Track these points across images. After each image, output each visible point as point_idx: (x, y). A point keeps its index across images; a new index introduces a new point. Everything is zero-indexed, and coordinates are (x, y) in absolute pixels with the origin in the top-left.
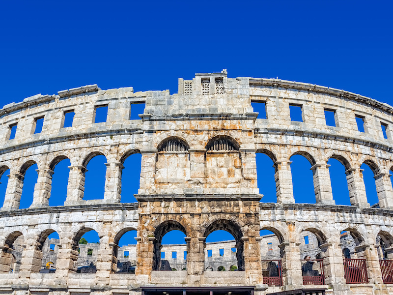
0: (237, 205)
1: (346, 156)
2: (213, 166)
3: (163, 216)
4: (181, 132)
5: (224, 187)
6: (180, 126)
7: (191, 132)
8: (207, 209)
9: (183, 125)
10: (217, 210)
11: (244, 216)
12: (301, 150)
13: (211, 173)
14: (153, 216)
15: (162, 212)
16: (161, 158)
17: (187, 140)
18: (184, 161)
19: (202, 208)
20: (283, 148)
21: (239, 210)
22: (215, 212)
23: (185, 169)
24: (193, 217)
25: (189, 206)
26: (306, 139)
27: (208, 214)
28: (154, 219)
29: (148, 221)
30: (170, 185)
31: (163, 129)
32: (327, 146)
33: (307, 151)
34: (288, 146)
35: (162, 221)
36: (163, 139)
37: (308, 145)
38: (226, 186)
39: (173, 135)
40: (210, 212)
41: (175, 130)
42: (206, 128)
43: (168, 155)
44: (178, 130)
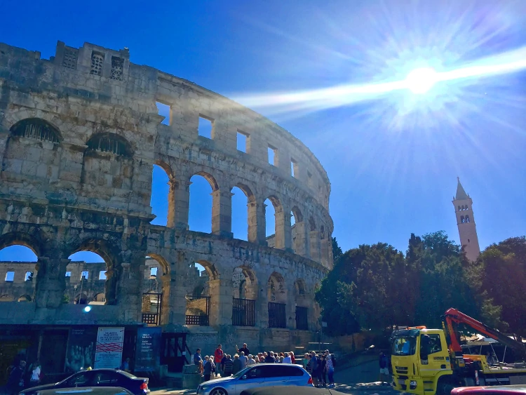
0: (120, 222)
1: (251, 188)
2: (93, 169)
3: (8, 226)
4: (52, 116)
5: (107, 199)
6: (53, 107)
7: (69, 120)
8: (77, 223)
9: (57, 107)
10: (93, 226)
11: (128, 238)
12: (205, 170)
13: (90, 177)
17: (61, 128)
18: (51, 155)
19: (71, 221)
20: (185, 164)
21: (123, 229)
22: (90, 228)
23: (51, 166)
24: (56, 231)
25: (51, 215)
26: (213, 159)
27: (79, 230)
30: (25, 183)
31: (24, 105)
33: (211, 173)
34: (191, 163)
35: (5, 232)
36: (22, 119)
37: (214, 167)
38: (108, 197)
39: (39, 117)
41: (43, 111)
42: (91, 118)
43: (27, 142)
44: (48, 112)
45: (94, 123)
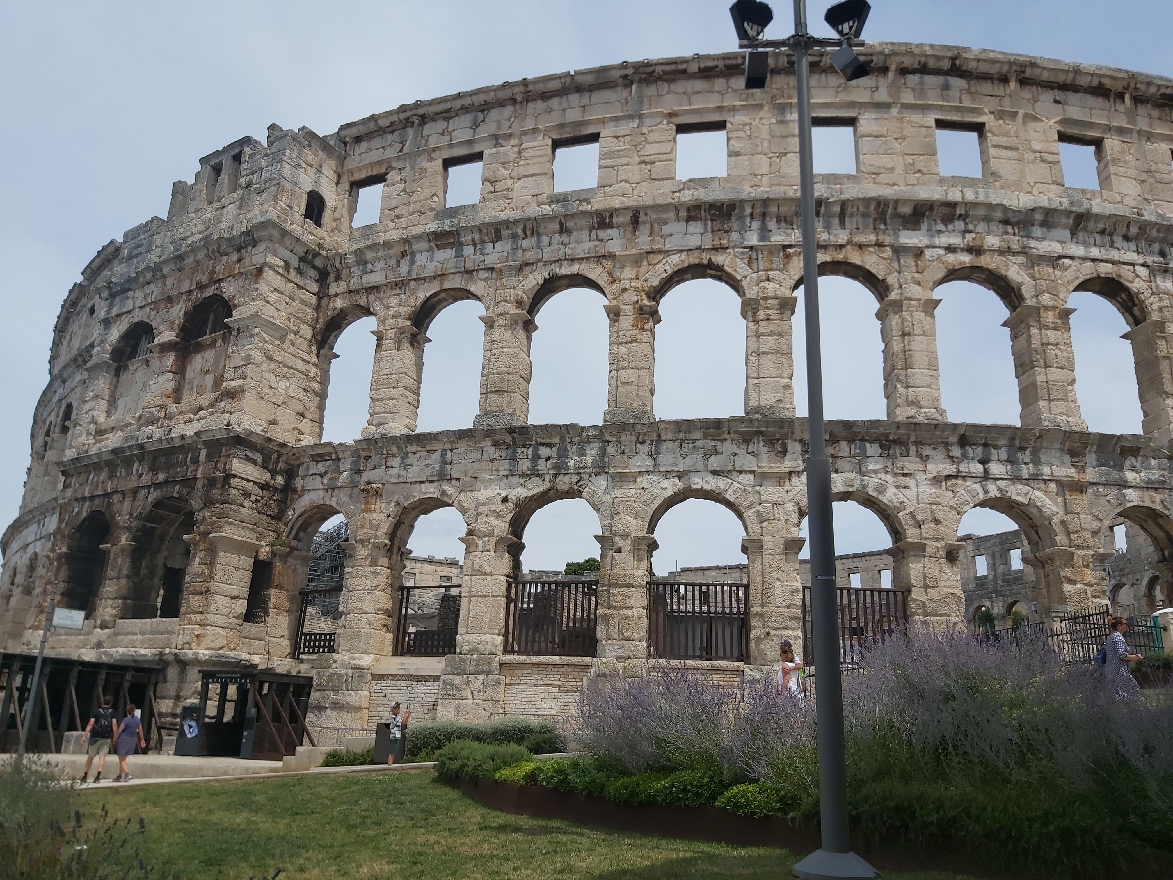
0: (195, 461)
1: (595, 272)
2: (194, 374)
3: (87, 503)
4: (148, 309)
5: (188, 421)
6: (149, 295)
7: (162, 306)
8: (147, 477)
9: (152, 293)
10: (161, 477)
11: (203, 487)
12: (447, 285)
13: (188, 390)
14: (76, 504)
15: (87, 494)
16: (123, 378)
17: (154, 323)
19: (141, 476)
20: (398, 291)
21: (196, 470)
22: (158, 482)
24: (124, 498)
25: (123, 474)
26: (469, 250)
27: (148, 487)
28: (76, 510)
29: (67, 517)
30: (115, 432)
31: (124, 310)
32: (530, 256)
33: (463, 285)
34: (412, 283)
35: (84, 515)
36: (122, 333)
37: (469, 265)
39: (136, 320)
40: (150, 483)
41: (141, 308)
42: (185, 287)
43: (135, 367)
44: (144, 306)
45: (190, 292)
